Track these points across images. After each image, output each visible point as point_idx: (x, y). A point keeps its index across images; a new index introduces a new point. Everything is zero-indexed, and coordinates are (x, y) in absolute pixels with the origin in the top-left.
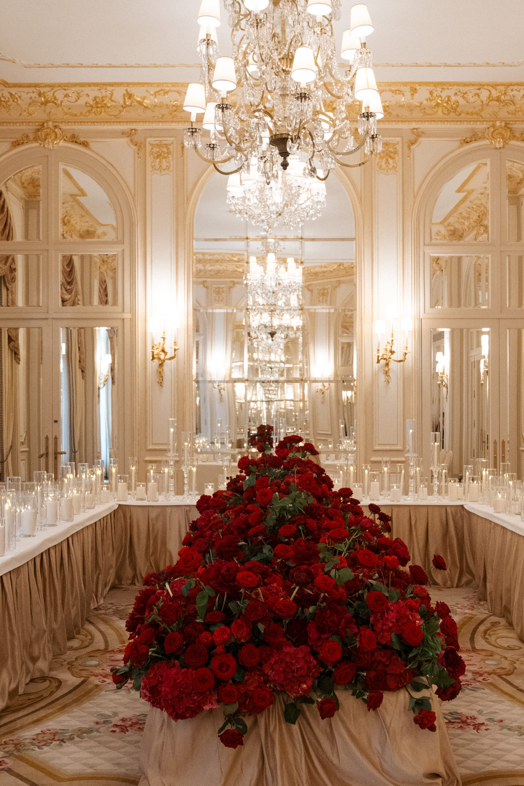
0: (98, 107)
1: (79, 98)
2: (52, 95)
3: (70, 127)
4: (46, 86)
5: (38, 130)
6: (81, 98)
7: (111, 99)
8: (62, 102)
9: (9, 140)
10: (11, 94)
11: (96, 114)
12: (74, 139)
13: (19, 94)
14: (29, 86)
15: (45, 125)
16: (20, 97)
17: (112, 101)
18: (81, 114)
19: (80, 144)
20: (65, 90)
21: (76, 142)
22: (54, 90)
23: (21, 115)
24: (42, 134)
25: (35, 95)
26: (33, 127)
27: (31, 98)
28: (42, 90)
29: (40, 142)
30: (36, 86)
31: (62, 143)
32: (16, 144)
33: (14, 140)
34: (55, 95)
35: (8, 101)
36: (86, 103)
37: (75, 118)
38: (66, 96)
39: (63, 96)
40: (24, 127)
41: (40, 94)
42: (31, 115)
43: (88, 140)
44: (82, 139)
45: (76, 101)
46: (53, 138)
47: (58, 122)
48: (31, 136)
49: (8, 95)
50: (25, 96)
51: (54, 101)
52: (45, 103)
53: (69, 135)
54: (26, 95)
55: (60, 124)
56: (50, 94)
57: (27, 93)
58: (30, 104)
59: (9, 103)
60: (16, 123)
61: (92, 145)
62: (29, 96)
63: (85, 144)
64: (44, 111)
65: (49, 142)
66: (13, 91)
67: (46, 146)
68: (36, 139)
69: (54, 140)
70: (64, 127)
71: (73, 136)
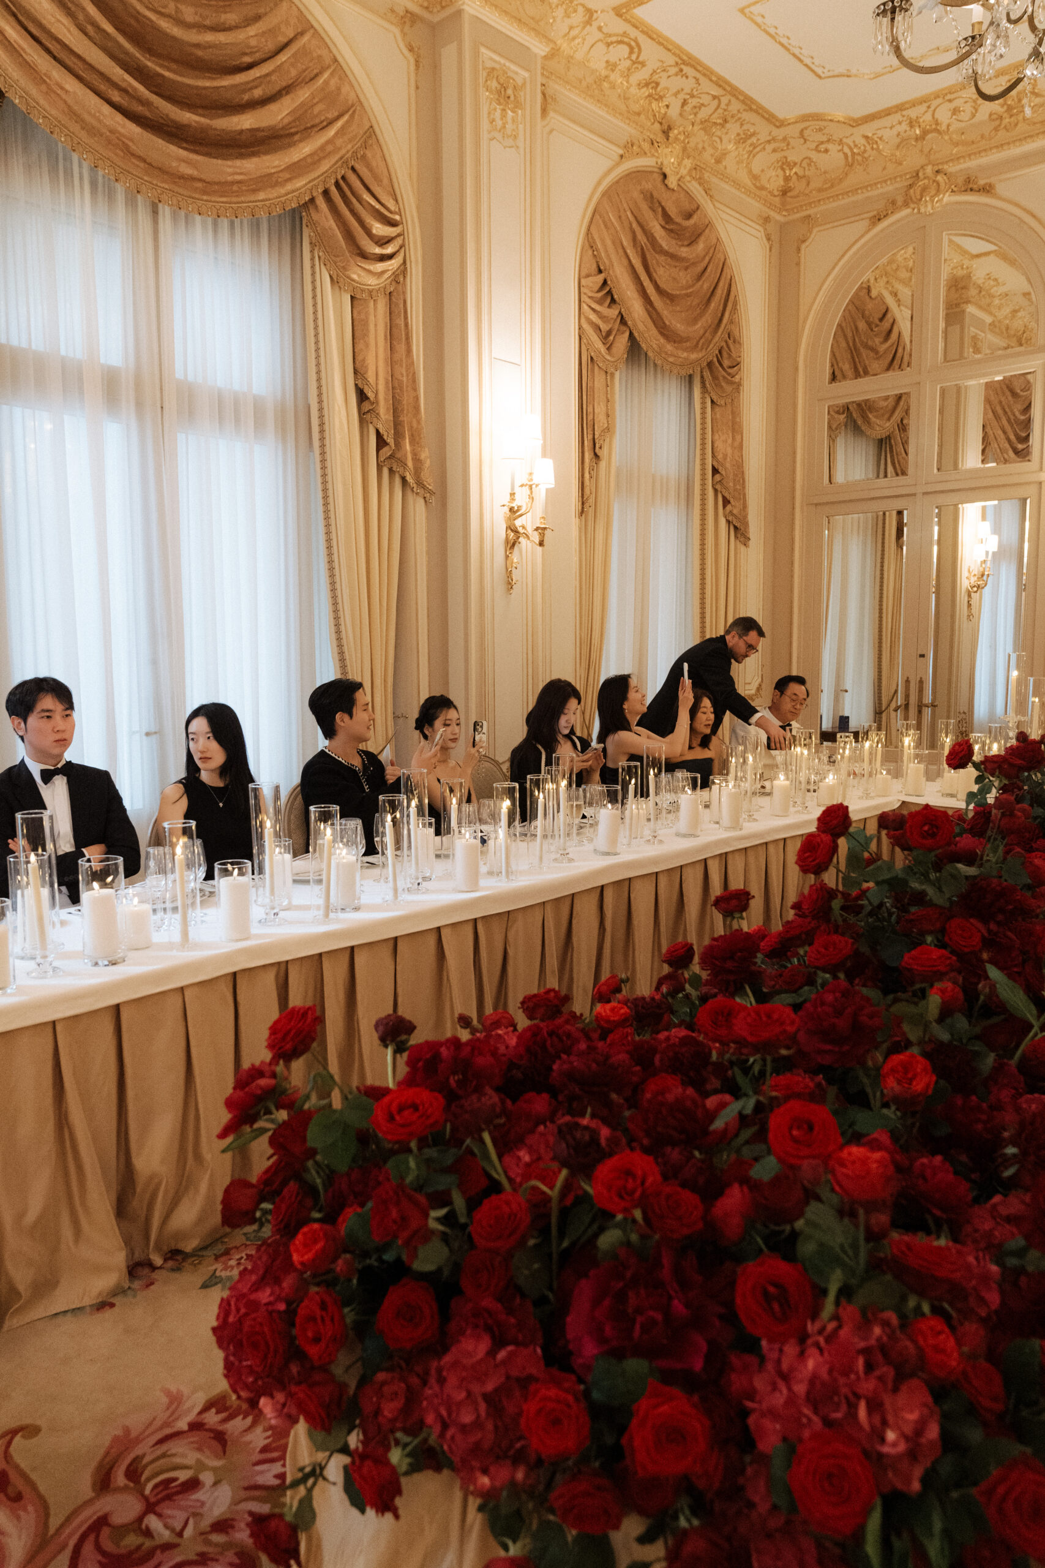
0: (1011, 116)
1: (976, 111)
2: (930, 118)
3: (963, 166)
4: (914, 104)
5: (911, 186)
6: (980, 110)
7: (1033, 93)
8: (948, 126)
9: (866, 215)
10: (867, 137)
11: (1007, 130)
12: (970, 186)
13: (880, 133)
14: (887, 112)
15: (920, 174)
16: (881, 138)
17: (1037, 95)
18: (982, 136)
19: (979, 191)
20: (950, 101)
21: (971, 190)
22: (932, 108)
23: (884, 169)
24: (915, 192)
25: (905, 126)
26: (901, 184)
27: (898, 135)
28: (913, 113)
29: (912, 206)
30: (900, 108)
31: (947, 198)
32: (878, 219)
33: (872, 214)
34: (936, 116)
35: (865, 151)
36: (990, 115)
37: (974, 146)
38: (955, 111)
39: (950, 113)
40: (889, 188)
41: (911, 125)
42: (900, 164)
43: (992, 180)
44: (982, 182)
45: (973, 116)
46: (933, 192)
47: (942, 163)
48: (900, 200)
49: (863, 141)
50: (887, 134)
51: (936, 128)
52: (922, 137)
53: (960, 181)
54: (889, 131)
55: (946, 167)
56: (928, 117)
57: (891, 128)
58: (898, 146)
59: (866, 155)
60: (876, 184)
61: (1000, 189)
62: (895, 131)
63: (987, 189)
64: (921, 151)
65: (926, 201)
66: (868, 129)
67: (922, 210)
68: (906, 204)
69: (936, 195)
70: (951, 168)
71: (968, 180)
